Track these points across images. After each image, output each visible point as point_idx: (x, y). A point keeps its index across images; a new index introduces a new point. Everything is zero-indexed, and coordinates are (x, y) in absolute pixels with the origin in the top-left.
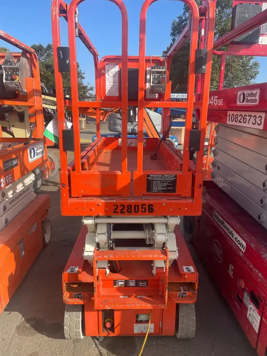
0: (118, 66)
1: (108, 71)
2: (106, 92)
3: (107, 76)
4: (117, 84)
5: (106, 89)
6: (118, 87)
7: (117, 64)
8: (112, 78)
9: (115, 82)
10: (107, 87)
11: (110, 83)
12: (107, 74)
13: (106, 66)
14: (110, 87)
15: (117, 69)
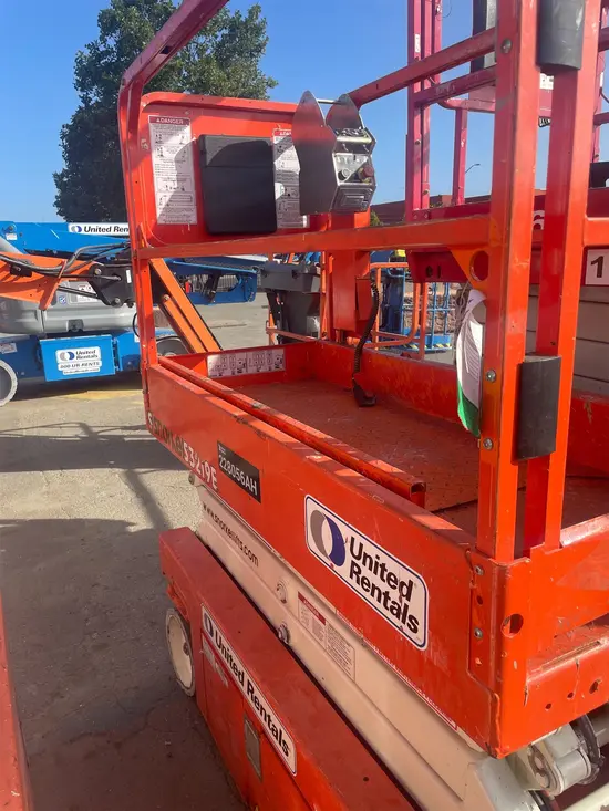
0: (188, 129)
1: (159, 142)
2: (159, 212)
3: (156, 159)
4: (190, 187)
5: (158, 202)
6: (193, 195)
7: (186, 123)
8: (173, 166)
9: (184, 180)
10: (158, 196)
11: (170, 184)
12: (155, 155)
13: (151, 125)
14: (169, 195)
15: (186, 136)
